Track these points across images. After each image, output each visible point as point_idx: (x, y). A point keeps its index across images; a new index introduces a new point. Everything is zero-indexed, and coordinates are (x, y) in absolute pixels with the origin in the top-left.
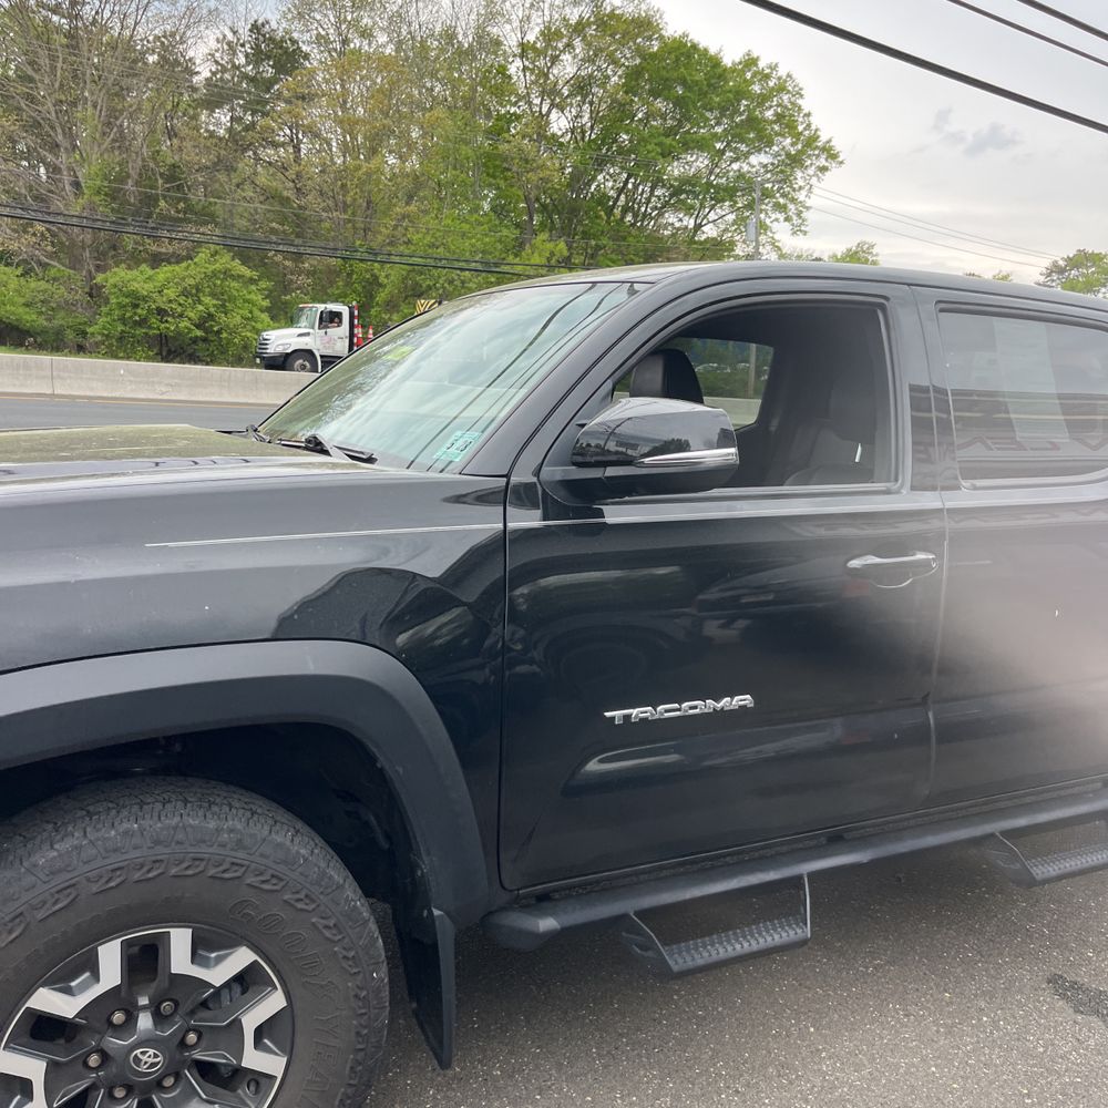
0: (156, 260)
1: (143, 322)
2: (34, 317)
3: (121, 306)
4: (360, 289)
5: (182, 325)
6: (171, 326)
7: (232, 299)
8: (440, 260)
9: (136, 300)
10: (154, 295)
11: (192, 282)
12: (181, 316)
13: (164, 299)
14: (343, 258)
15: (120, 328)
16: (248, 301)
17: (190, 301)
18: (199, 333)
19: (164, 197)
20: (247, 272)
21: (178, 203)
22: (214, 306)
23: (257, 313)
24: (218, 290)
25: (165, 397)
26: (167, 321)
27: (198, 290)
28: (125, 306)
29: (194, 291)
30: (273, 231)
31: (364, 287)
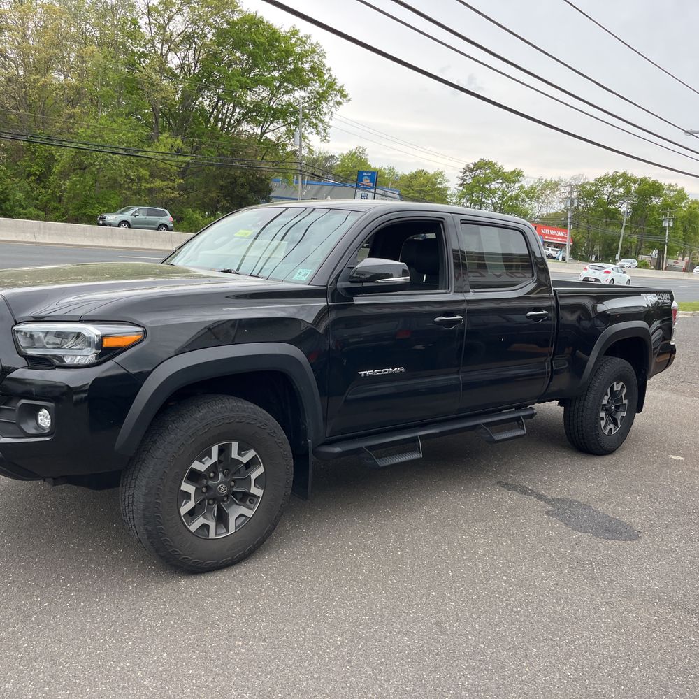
4: (41, 163)
8: (99, 146)
14: (28, 142)
31: (44, 161)
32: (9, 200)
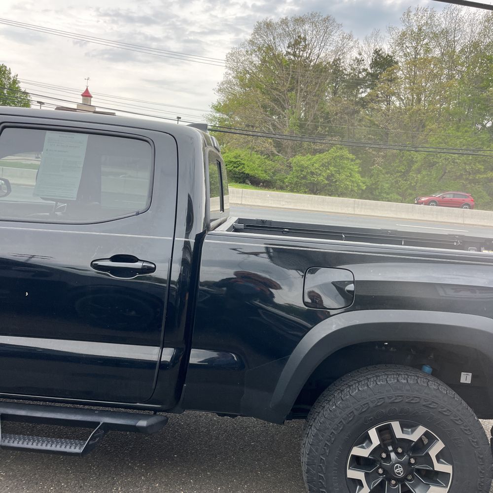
0: (315, 152)
1: (305, 178)
2: (265, 175)
3: (297, 171)
4: (406, 164)
5: (319, 179)
6: (315, 179)
7: (343, 168)
8: (443, 149)
9: (302, 168)
10: (309, 166)
11: (326, 161)
12: (320, 175)
13: (314, 168)
14: (400, 150)
15: (295, 179)
16: (350, 169)
17: (325, 169)
18: (326, 182)
19: (321, 125)
20: (351, 156)
21: (326, 128)
22: (334, 171)
23: (353, 173)
24: (337, 164)
25: (284, 207)
26: (314, 177)
27: (329, 164)
28: (298, 171)
29: (327, 165)
30: (369, 139)
31: (408, 163)
32: (378, 189)
